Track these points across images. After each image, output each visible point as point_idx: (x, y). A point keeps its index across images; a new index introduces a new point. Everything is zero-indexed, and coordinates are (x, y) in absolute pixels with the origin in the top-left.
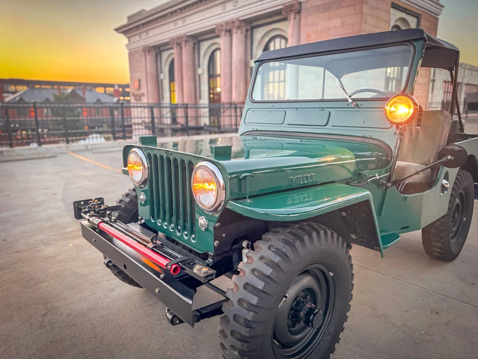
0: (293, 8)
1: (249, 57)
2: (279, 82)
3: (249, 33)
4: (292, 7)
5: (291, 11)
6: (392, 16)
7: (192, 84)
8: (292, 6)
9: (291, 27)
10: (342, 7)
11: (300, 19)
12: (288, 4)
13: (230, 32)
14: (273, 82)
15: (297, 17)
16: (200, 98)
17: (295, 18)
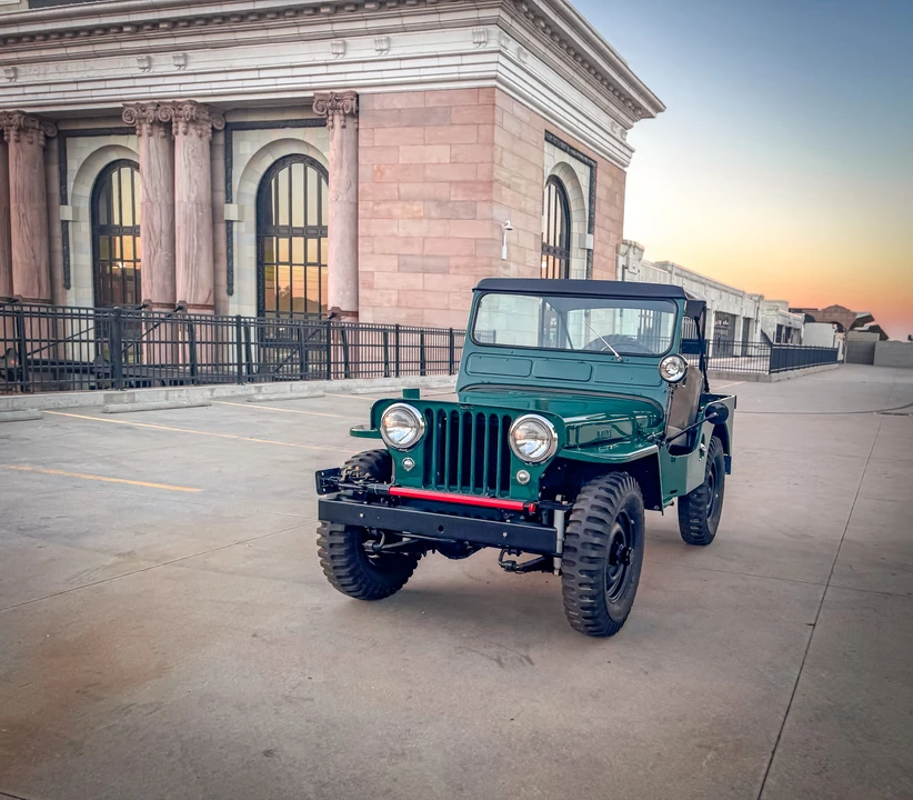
0: (340, 104)
1: (221, 196)
2: (306, 264)
3: (221, 139)
4: (338, 101)
5: (334, 108)
6: (546, 156)
7: (40, 245)
8: (338, 98)
9: (334, 144)
10: (452, 124)
11: (357, 130)
12: (328, 92)
13: (167, 127)
14: (290, 264)
15: (350, 123)
16: (67, 286)
17: (344, 127)
